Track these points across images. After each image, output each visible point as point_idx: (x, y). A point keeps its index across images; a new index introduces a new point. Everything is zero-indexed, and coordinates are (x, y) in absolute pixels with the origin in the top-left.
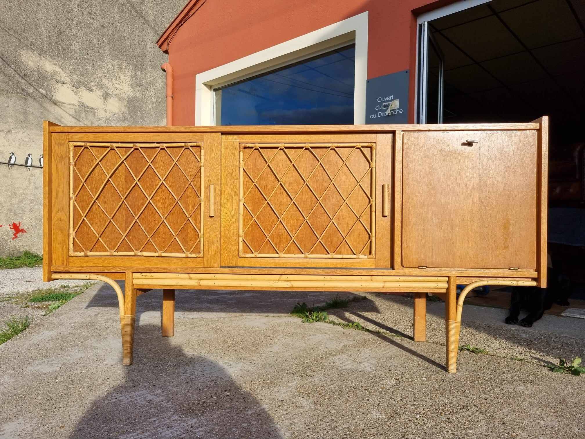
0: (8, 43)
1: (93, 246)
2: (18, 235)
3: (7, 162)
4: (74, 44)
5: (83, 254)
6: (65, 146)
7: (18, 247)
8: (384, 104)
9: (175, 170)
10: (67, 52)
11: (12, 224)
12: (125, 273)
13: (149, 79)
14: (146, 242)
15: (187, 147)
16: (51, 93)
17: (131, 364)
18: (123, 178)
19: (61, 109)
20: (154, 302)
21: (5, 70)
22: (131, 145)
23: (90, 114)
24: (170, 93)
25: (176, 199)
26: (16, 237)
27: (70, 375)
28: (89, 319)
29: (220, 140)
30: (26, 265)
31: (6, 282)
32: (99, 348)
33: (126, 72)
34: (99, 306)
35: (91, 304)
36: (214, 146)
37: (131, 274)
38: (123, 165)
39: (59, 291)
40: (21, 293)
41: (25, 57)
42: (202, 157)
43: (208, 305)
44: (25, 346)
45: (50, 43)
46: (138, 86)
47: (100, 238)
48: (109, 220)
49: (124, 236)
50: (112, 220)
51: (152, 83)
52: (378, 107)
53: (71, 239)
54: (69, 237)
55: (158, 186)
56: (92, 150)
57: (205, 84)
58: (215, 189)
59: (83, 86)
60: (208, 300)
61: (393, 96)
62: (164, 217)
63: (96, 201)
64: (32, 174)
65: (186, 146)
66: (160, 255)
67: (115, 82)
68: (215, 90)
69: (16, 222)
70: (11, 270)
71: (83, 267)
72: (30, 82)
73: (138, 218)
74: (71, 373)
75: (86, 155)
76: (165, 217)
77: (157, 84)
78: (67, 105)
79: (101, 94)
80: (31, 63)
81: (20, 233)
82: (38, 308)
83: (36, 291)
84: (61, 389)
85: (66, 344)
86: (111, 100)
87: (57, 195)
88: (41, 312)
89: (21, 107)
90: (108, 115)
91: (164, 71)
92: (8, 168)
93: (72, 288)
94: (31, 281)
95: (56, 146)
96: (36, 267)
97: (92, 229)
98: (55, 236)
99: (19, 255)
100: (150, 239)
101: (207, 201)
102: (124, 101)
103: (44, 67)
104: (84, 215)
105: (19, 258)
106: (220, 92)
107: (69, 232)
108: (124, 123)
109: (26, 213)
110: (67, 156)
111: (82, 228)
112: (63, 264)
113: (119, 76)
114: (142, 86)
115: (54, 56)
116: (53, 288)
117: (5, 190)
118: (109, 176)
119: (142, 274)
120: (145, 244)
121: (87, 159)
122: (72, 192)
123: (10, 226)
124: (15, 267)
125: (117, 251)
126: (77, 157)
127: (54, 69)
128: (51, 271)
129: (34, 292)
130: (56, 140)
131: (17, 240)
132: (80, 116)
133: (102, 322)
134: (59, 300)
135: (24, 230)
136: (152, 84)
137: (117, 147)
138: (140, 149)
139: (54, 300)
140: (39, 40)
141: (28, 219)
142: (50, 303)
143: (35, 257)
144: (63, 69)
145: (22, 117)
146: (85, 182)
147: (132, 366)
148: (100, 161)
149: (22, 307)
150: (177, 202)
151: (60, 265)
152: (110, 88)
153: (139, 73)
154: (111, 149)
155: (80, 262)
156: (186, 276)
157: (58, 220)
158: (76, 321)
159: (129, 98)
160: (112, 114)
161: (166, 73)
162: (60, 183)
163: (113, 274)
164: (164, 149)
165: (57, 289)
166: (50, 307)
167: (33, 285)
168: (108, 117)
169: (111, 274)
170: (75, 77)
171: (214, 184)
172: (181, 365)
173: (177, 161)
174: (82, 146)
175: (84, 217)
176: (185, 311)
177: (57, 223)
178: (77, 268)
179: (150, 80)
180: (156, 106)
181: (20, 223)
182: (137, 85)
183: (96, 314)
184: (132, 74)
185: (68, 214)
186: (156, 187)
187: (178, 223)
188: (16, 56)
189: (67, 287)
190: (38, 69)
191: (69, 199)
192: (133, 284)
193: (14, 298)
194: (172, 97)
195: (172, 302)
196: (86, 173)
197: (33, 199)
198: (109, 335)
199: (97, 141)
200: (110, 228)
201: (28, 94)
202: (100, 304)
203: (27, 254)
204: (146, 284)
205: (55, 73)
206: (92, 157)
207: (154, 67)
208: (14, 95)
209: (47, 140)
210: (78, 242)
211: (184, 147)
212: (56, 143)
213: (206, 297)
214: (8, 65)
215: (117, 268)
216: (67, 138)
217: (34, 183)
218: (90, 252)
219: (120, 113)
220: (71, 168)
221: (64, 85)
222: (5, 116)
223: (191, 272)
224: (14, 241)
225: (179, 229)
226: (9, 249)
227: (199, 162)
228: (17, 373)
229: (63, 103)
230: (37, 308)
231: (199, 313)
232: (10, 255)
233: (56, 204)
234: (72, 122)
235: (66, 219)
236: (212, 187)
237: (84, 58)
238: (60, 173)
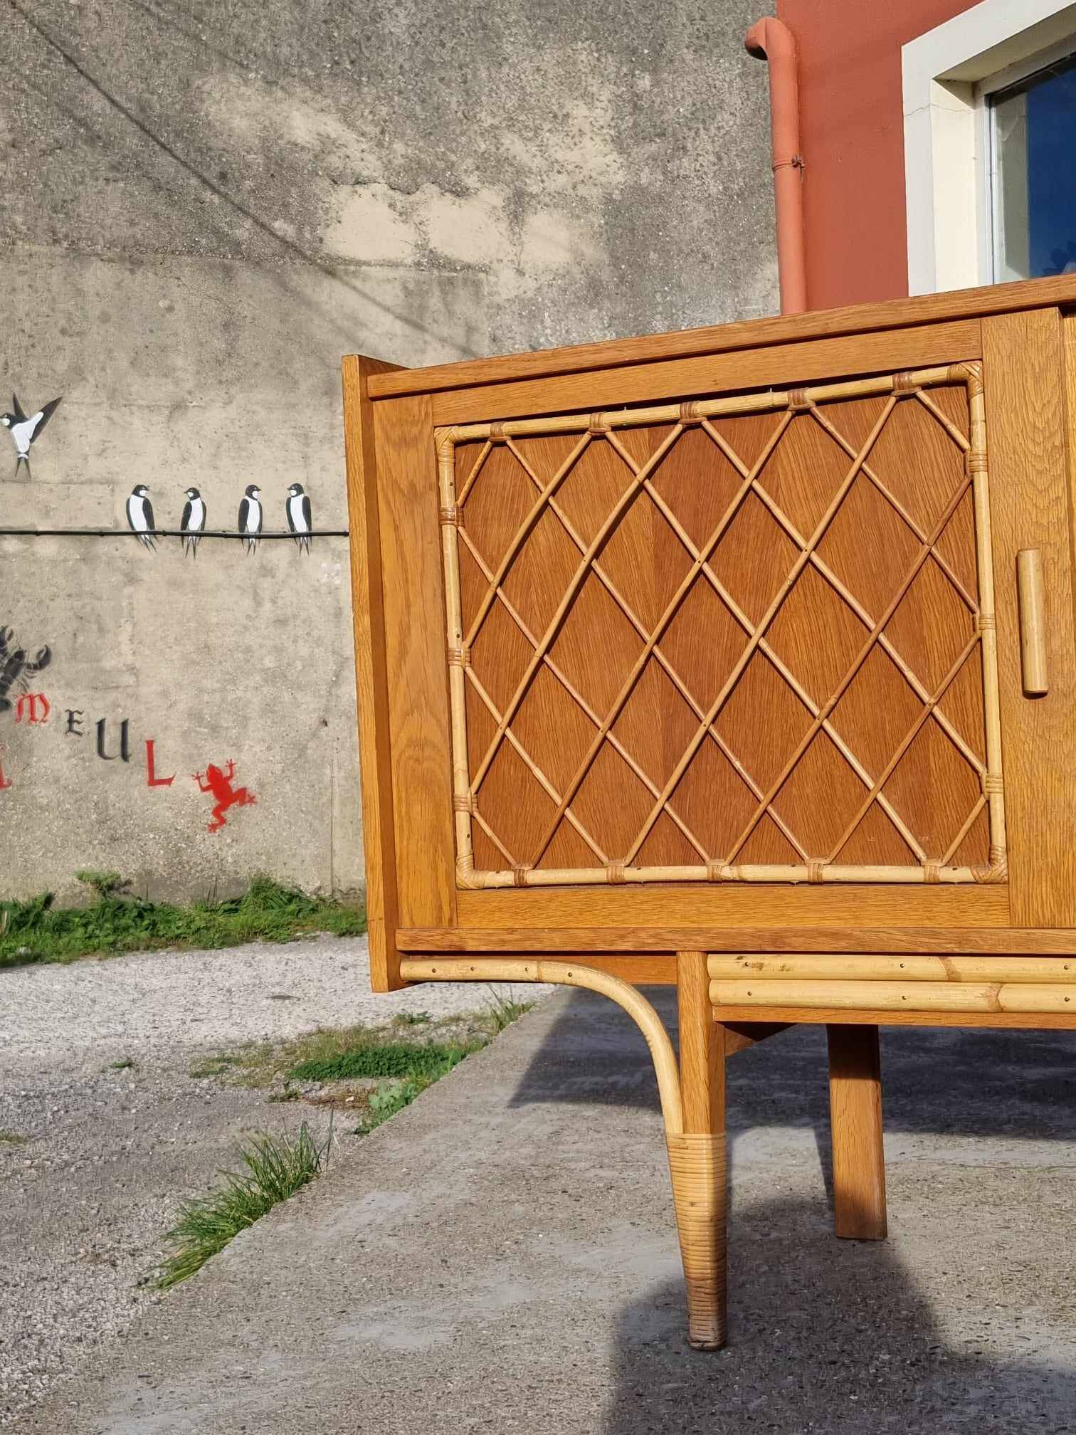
0: (158, 57)
1: (542, 844)
2: (228, 814)
3: (177, 527)
4: (390, 10)
5: (507, 877)
6: (422, 446)
7: (230, 860)
9: (859, 502)
10: (364, 49)
11: (204, 771)
12: (673, 953)
13: (689, 101)
14: (752, 822)
15: (907, 392)
16: (313, 230)
17: (724, 1344)
18: (645, 553)
19: (355, 288)
20: (782, 1088)
21: (153, 166)
22: (672, 411)
23: (463, 293)
24: (788, 148)
25: (872, 625)
26: (223, 821)
27: (491, 1368)
28: (528, 1150)
29: (1057, 341)
30: (262, 932)
31: (203, 1000)
32: (585, 1269)
33: (594, 89)
34: (562, 1099)
35: (527, 1091)
36: (1029, 374)
37: (697, 958)
38: (642, 497)
39: (394, 1036)
40: (260, 1042)
41: (219, 102)
42: (979, 430)
43: (1027, 1107)
44: (316, 1244)
45: (302, 28)
46: (644, 139)
47: (568, 813)
48: (600, 736)
49: (662, 797)
50: (610, 736)
51: (702, 114)
53: (463, 819)
54: (454, 812)
55: (792, 575)
56: (520, 450)
57: (946, 81)
58: (1044, 569)
59: (428, 180)
60: (1022, 1084)
62: (821, 708)
63: (546, 658)
64: (263, 567)
65: (901, 386)
66: (813, 877)
67: (553, 139)
68: (994, 100)
69: (219, 763)
70: (213, 951)
71: (511, 931)
72: (237, 200)
73: (713, 722)
74: (496, 1360)
75: (501, 477)
76: (826, 710)
77: (724, 118)
78: (373, 271)
79: (498, 201)
80: (240, 124)
81: (234, 806)
82: (329, 1102)
83: (310, 1035)
84: (473, 1421)
85: (459, 1244)
86: (540, 222)
87: (403, 645)
88: (347, 1121)
89: (213, 304)
90: (529, 284)
91: (758, 53)
92: (181, 550)
93: (438, 1025)
94: (289, 997)
95: (392, 454)
96: (296, 940)
97: (538, 773)
98: (403, 810)
99: (235, 893)
100: (770, 809)
101: (1010, 623)
102: (590, 215)
103: (284, 130)
104: (502, 721)
105: (235, 906)
106: (1020, 104)
107: (453, 791)
108: (596, 311)
109: (251, 722)
110: (431, 485)
111: (501, 773)
112: (439, 919)
113: (565, 111)
114: (659, 135)
115: (318, 76)
116: (369, 1026)
117: (176, 639)
118: (589, 553)
119: (744, 961)
120: (747, 831)
121: (504, 488)
122: (454, 628)
123: (198, 778)
124: (228, 941)
125: (637, 862)
126: (466, 488)
127: (322, 129)
128: (400, 947)
129: (305, 1039)
130: (389, 427)
131: (226, 835)
132: (423, 308)
133: (582, 1165)
134: (398, 1074)
135: (249, 791)
136: (704, 121)
137: (615, 428)
138: (706, 424)
139: (381, 1074)
140: (264, 22)
141: (257, 749)
142: (369, 1083)
143: (290, 901)
144: (351, 125)
145: (219, 344)
146: (500, 584)
147: (727, 1354)
148: (553, 493)
149: (273, 1099)
150: (877, 641)
151: (427, 924)
152: (534, 170)
153: (645, 82)
154: (594, 438)
155: (500, 909)
156: (933, 966)
157: (411, 743)
158: (483, 1156)
159: (609, 200)
160: (544, 279)
161: (766, 62)
162: (411, 599)
163: (628, 959)
164: (807, 411)
165: (384, 1029)
166: (374, 1101)
167: (298, 1010)
168: (530, 294)
169: (619, 959)
170: (399, 147)
171: (1040, 546)
172: (936, 1366)
173: (865, 459)
174: (482, 440)
175: (504, 727)
176: (923, 1131)
177: (409, 758)
178: (489, 934)
179: (694, 105)
180: (722, 217)
181: (231, 765)
182: (640, 136)
183: (551, 1129)
184: (619, 93)
185: (445, 721)
186: (781, 582)
187: (883, 730)
188: (188, 107)
189: (421, 1021)
190: (264, 140)
191: (447, 655)
192: (709, 1004)
193: (238, 1062)
194: (796, 165)
195: (870, 1084)
196: (501, 549)
197: (271, 665)
198: (615, 1222)
199: (539, 411)
200: (604, 768)
201: (236, 245)
202: (562, 1089)
203: (264, 889)
204: (762, 1001)
205: (327, 145)
206: (522, 479)
207: (706, 43)
208: (189, 260)
209: (358, 430)
210: (489, 832)
211: (895, 393)
212: (388, 439)
213: (1010, 1068)
214: (163, 146)
215: (643, 934)
216: (427, 414)
217: (274, 602)
218: (534, 868)
219: (576, 270)
220: (449, 532)
221: (359, 189)
222: (163, 349)
223: (957, 950)
224: (213, 838)
225: (890, 758)
226: (202, 870)
227: (963, 450)
228: (305, 1345)
229: (359, 263)
230: (325, 1102)
231: (990, 1141)
232: (206, 895)
233: (403, 682)
234: (396, 335)
235: (438, 738)
236: (1031, 561)
237: (429, 64)
238: (409, 557)
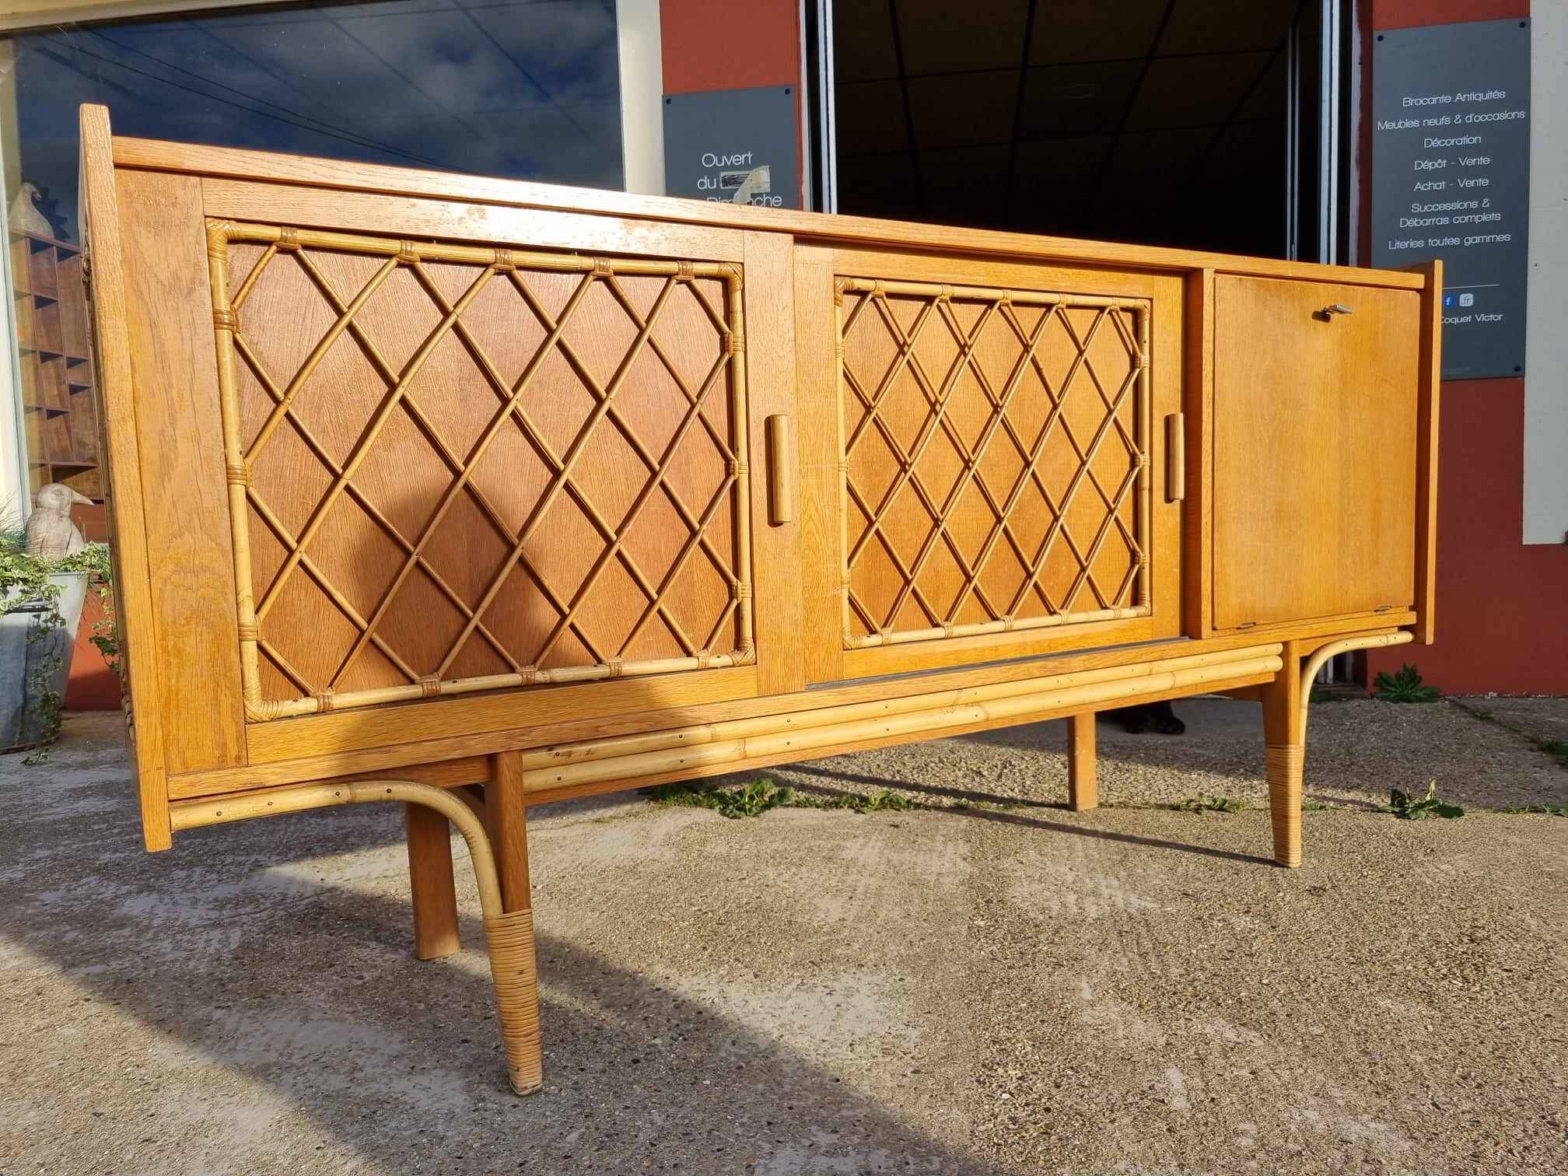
5: (310, 704)
6: (191, 234)
8: (723, 174)
9: (643, 362)
12: (495, 755)
15: (685, 278)
18: (451, 384)
25: (656, 465)
37: (517, 756)
42: (738, 318)
48: (412, 560)
49: (476, 615)
52: (706, 180)
53: (250, 651)
54: (240, 643)
56: (313, 263)
61: (750, 155)
65: (685, 272)
66: (614, 674)
97: (340, 597)
98: (170, 643)
101: (761, 471)
104: (298, 544)
107: (238, 620)
110: (202, 281)
119: (555, 753)
121: (287, 300)
122: (236, 444)
126: (244, 292)
128: (173, 796)
130: (139, 204)
137: (426, 259)
138: (515, 273)
151: (206, 767)
154: (400, 266)
155: (300, 738)
157: (181, 569)
162: (177, 407)
164: (605, 279)
174: (267, 242)
175: (300, 551)
177: (178, 586)
178: (291, 765)
185: (227, 545)
191: (228, 474)
200: (409, 588)
204: (571, 783)
206: (310, 292)
209: (110, 200)
210: (281, 659)
211: (678, 278)
220: (226, 337)
235: (218, 563)
236: (784, 424)
238: (171, 359)
